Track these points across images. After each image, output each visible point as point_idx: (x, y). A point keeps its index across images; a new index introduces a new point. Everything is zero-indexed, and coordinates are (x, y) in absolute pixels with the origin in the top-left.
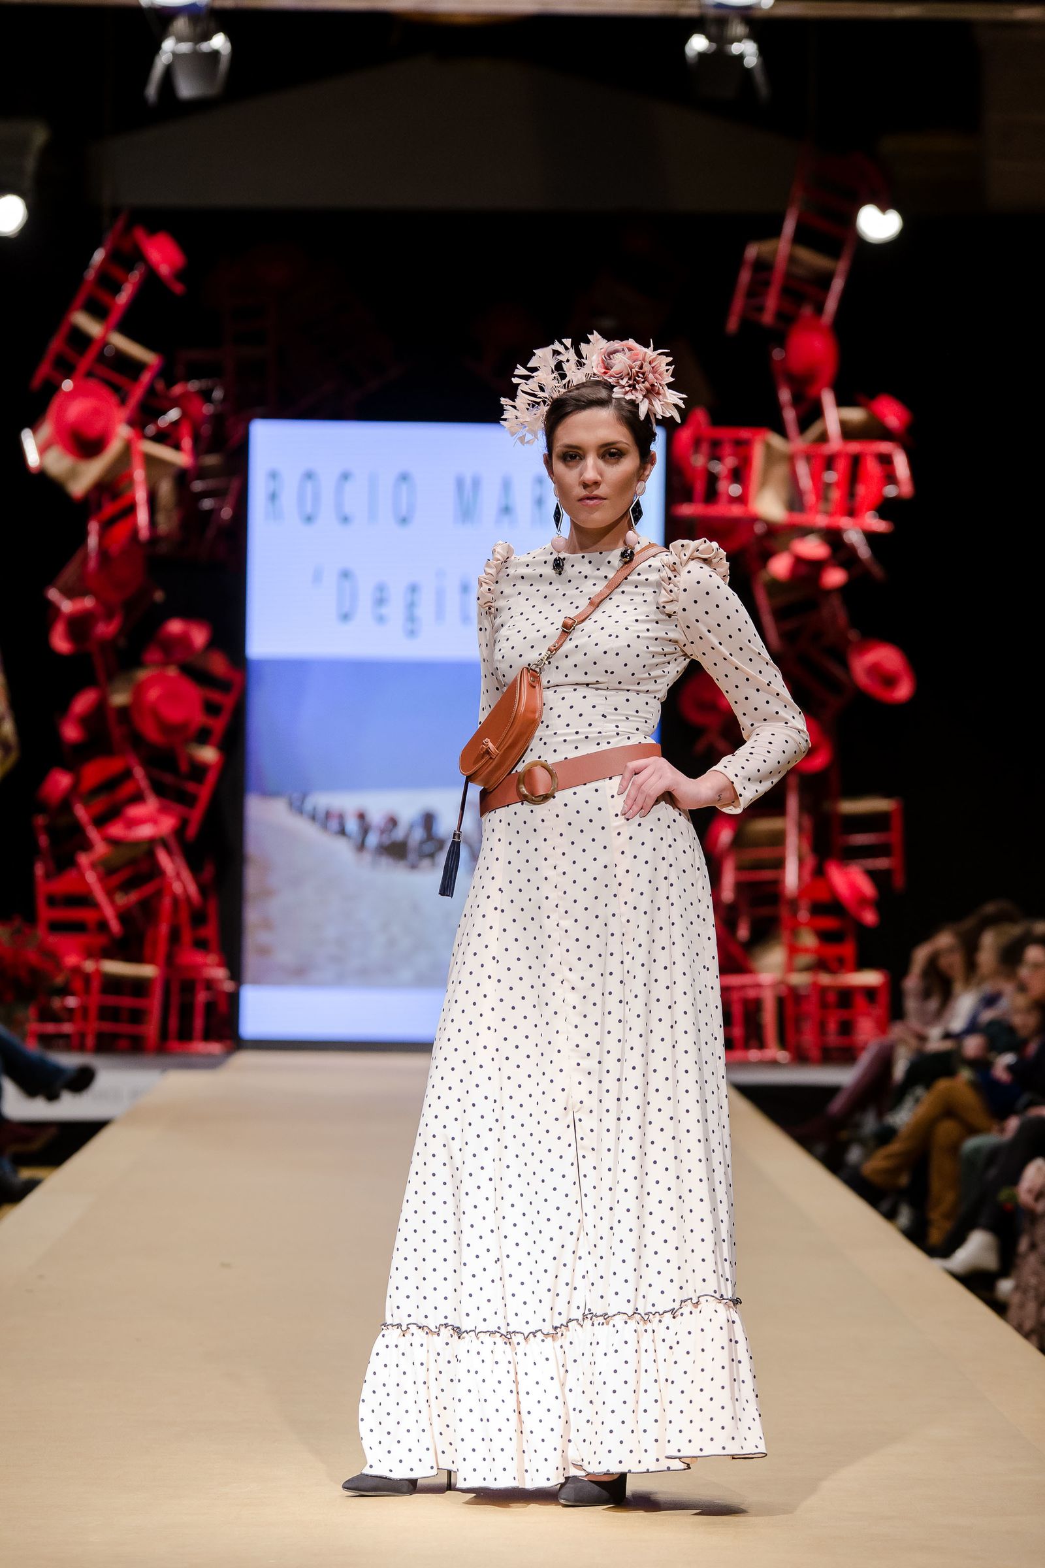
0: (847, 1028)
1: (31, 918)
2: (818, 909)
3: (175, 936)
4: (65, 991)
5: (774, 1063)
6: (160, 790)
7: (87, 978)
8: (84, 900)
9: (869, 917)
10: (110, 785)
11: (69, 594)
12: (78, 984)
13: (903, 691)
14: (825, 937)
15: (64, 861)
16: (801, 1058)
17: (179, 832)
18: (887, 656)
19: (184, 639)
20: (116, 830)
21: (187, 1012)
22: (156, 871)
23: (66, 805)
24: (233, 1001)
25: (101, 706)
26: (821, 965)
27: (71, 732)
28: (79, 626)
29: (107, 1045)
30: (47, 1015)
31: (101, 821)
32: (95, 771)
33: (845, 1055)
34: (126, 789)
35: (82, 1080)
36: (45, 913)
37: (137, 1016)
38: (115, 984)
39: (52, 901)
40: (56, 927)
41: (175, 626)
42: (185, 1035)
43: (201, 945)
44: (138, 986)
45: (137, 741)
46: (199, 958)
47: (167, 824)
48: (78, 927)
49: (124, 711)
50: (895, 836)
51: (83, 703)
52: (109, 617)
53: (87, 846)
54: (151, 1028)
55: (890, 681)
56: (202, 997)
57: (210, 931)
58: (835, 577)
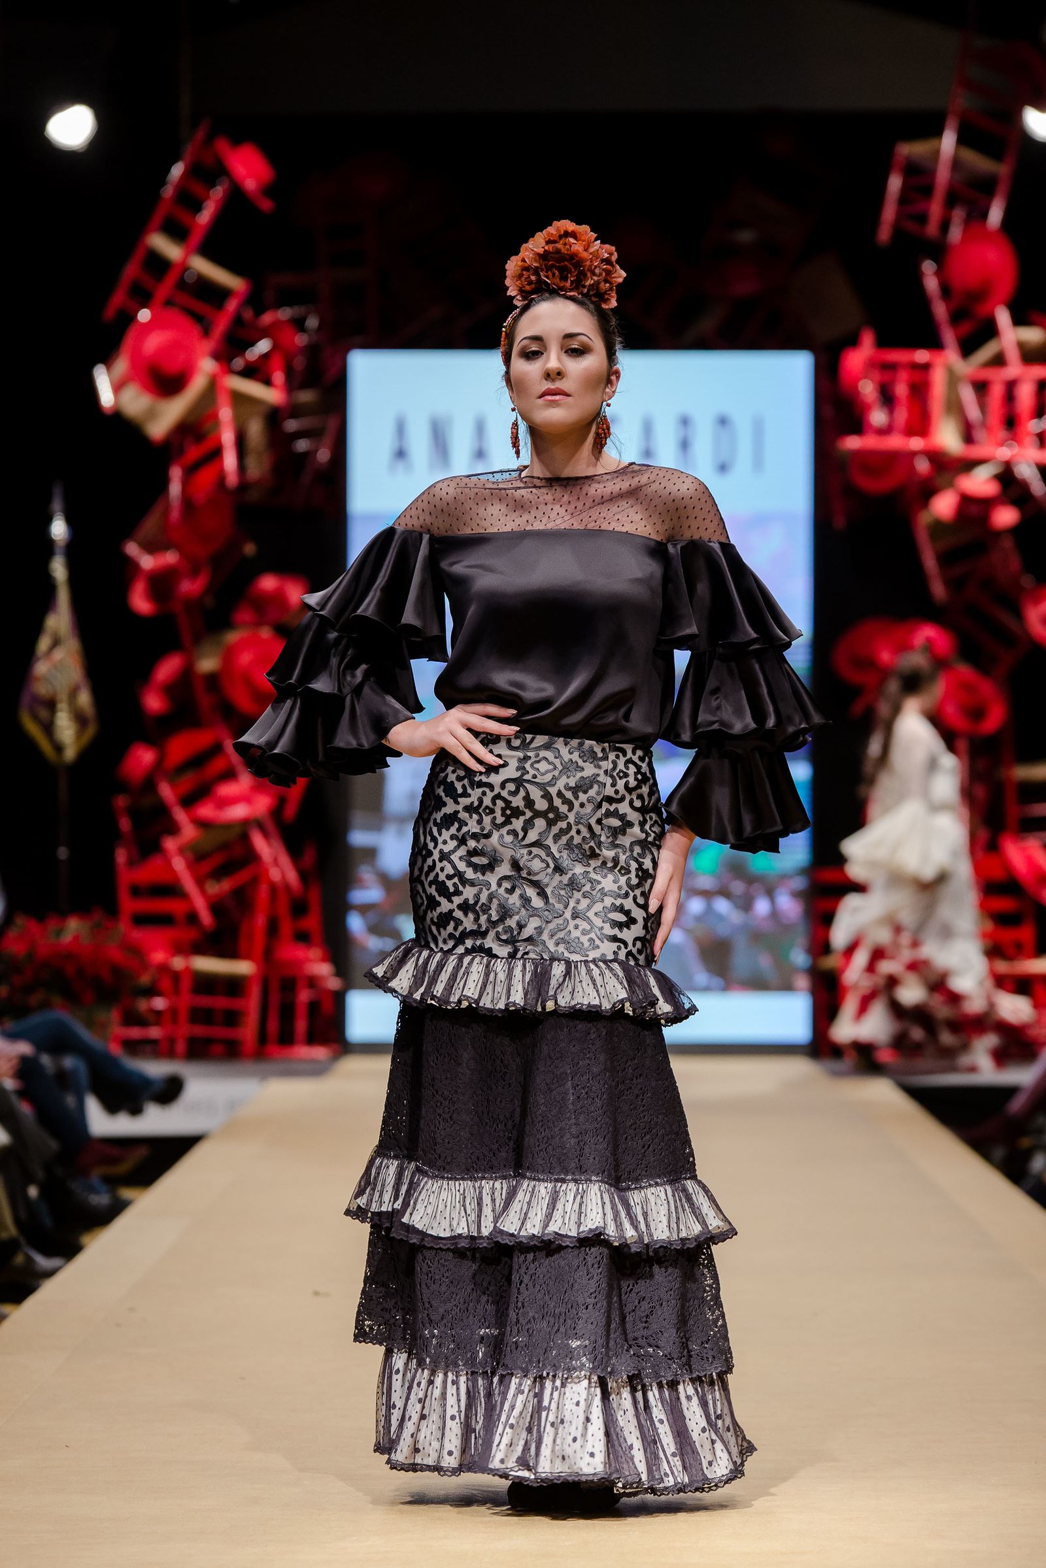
1: (112, 910)
2: (992, 889)
3: (273, 928)
4: (151, 992)
7: (176, 976)
8: (172, 889)
10: (198, 761)
11: (151, 547)
12: (166, 984)
14: (1002, 920)
15: (148, 847)
17: (276, 812)
20: (206, 811)
21: (287, 1012)
22: (252, 856)
23: (149, 785)
24: (338, 1002)
25: (187, 672)
26: (997, 951)
27: (153, 702)
28: (160, 583)
29: (200, 1051)
30: (132, 1018)
31: (189, 801)
32: (182, 746)
34: (217, 765)
35: (169, 1092)
36: (128, 905)
37: (232, 1018)
38: (207, 983)
39: (136, 891)
40: (140, 920)
41: (268, 583)
42: (287, 1039)
43: (303, 937)
44: (233, 986)
45: (227, 712)
46: (300, 952)
47: (262, 804)
48: (164, 920)
49: (212, 680)
51: (167, 669)
52: (194, 573)
53: (173, 829)
54: (248, 1031)
56: (304, 996)
57: (312, 922)
58: (1006, 517)
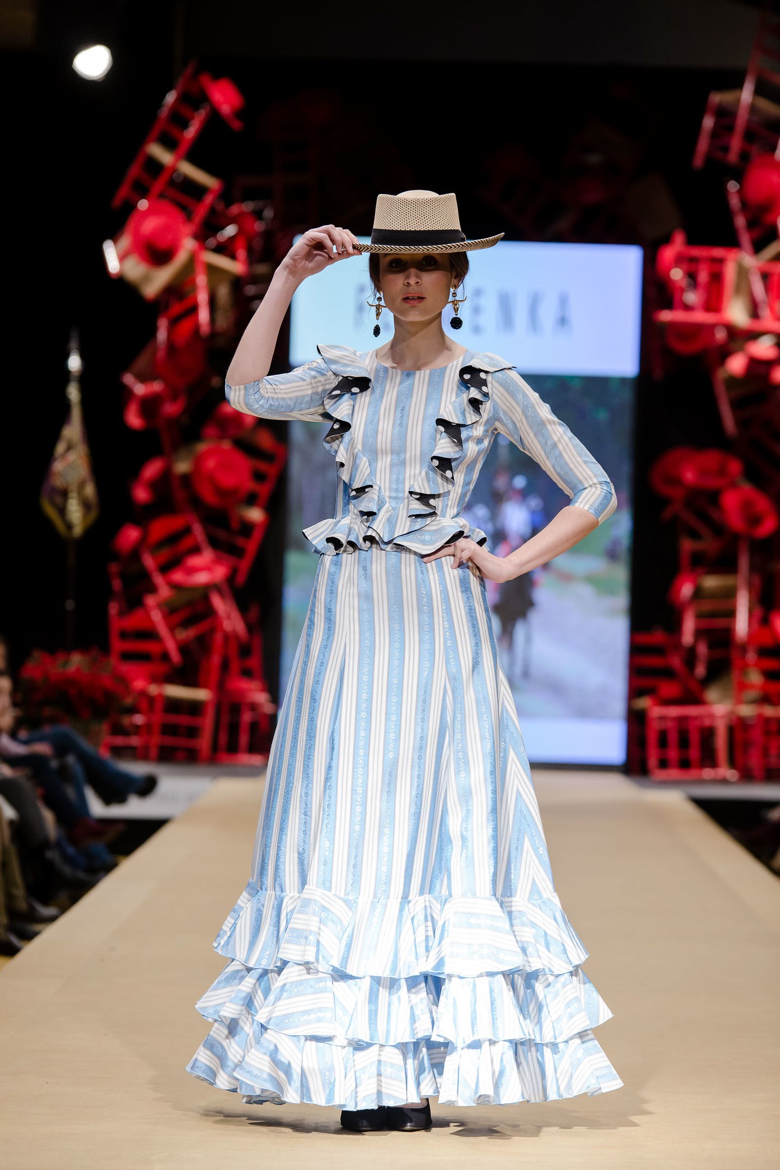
2: (765, 652)
3: (225, 666)
4: (133, 710)
5: (724, 781)
6: (215, 544)
7: (151, 700)
8: (150, 634)
10: (174, 539)
11: (143, 378)
12: (144, 705)
14: (769, 675)
15: (134, 601)
16: (747, 776)
17: (230, 579)
19: (238, 418)
20: (178, 576)
21: (234, 729)
22: (210, 612)
23: (135, 555)
24: (270, 720)
25: (167, 473)
26: (766, 699)
27: (141, 494)
28: (149, 406)
29: (168, 756)
30: (118, 730)
31: (166, 569)
32: (161, 527)
34: (186, 543)
35: (147, 787)
36: (118, 645)
37: (193, 732)
38: (175, 705)
39: (124, 635)
40: (127, 657)
42: (233, 749)
43: (247, 673)
44: (193, 708)
45: (196, 502)
46: (245, 685)
47: (220, 573)
48: (143, 657)
49: (186, 479)
51: (152, 469)
52: (174, 398)
53: (153, 589)
54: (204, 742)
56: (247, 717)
57: (255, 662)
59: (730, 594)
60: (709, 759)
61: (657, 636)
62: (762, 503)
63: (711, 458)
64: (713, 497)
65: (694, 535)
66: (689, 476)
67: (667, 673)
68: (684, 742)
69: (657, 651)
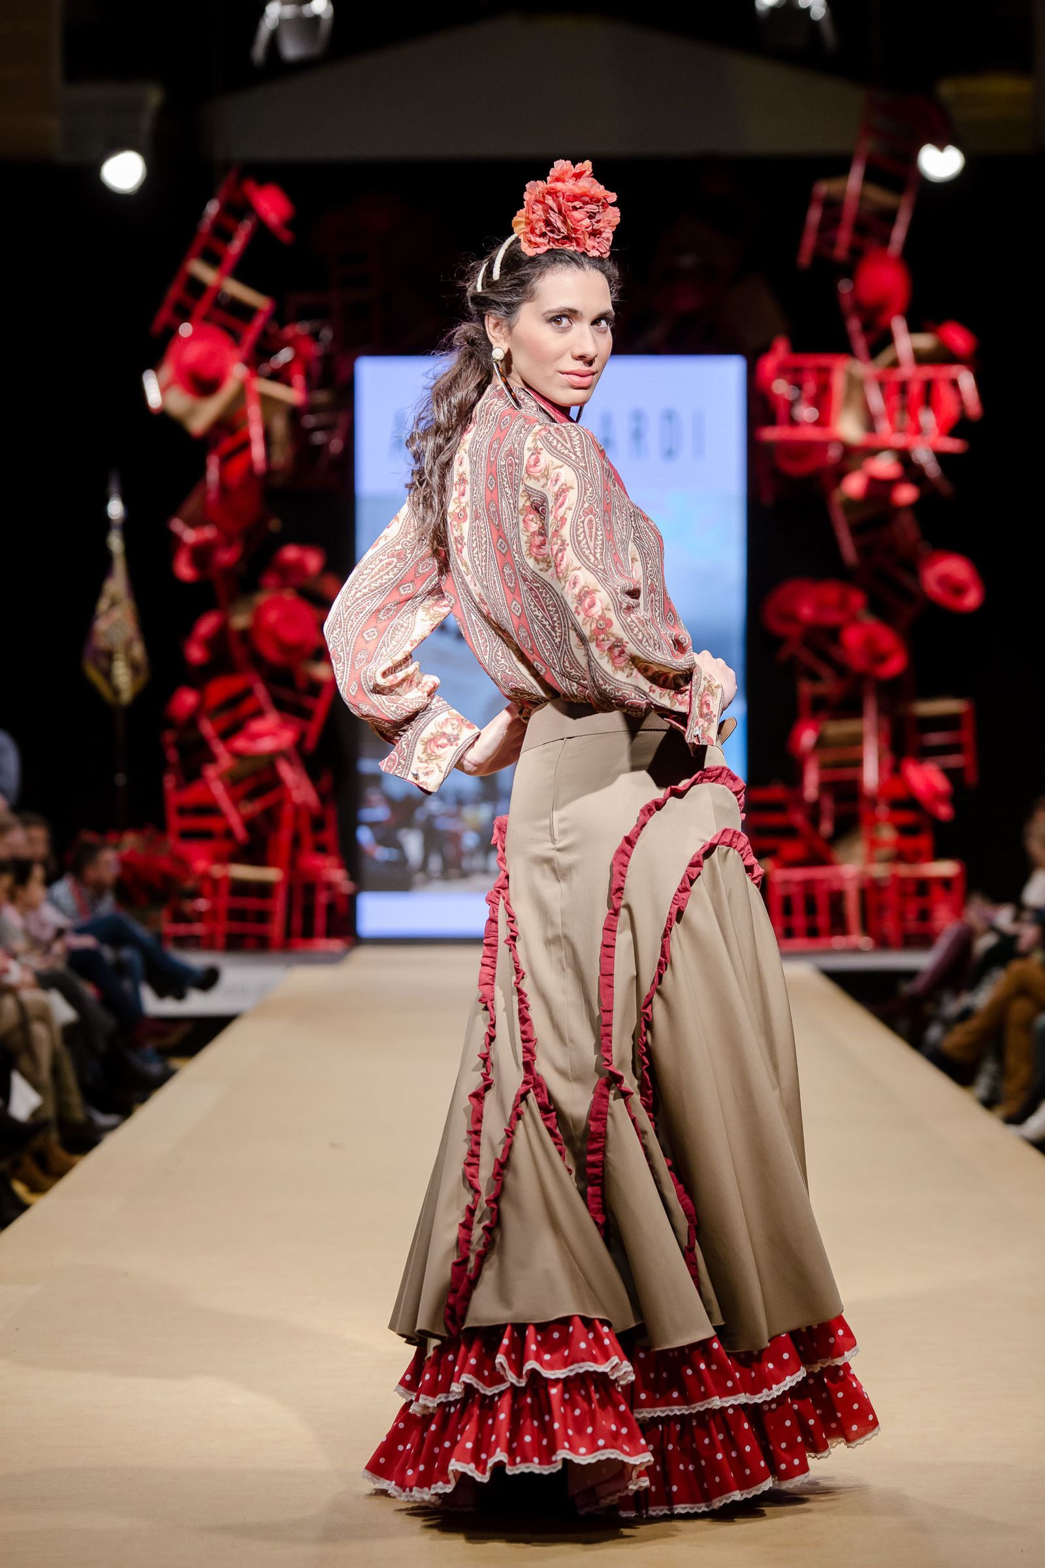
0: (925, 915)
1: (161, 826)
2: (897, 805)
3: (296, 841)
4: (195, 894)
5: (856, 950)
6: (280, 705)
7: (215, 883)
8: (211, 809)
9: (944, 811)
10: (234, 702)
11: (192, 523)
12: (207, 888)
13: (972, 599)
14: (904, 831)
15: (192, 773)
16: (882, 943)
17: (299, 745)
18: (956, 567)
19: (300, 565)
20: (240, 744)
21: (309, 912)
22: (277, 782)
23: (192, 722)
24: (350, 903)
25: (224, 628)
26: (900, 857)
27: (196, 653)
28: (201, 554)
29: (236, 944)
30: (179, 917)
31: (226, 735)
32: (220, 689)
33: (922, 940)
34: (248, 706)
35: (208, 980)
36: (176, 823)
37: (263, 917)
38: (242, 888)
39: (183, 811)
40: (187, 835)
41: (291, 553)
42: (308, 934)
43: (321, 849)
44: (263, 889)
45: (257, 660)
46: (319, 861)
47: (286, 738)
48: (204, 835)
49: (245, 635)
50: (967, 736)
51: (207, 625)
52: (229, 545)
53: (213, 759)
54: (276, 928)
55: (959, 590)
56: (323, 898)
57: (329, 836)
58: (906, 494)
59: (857, 741)
60: (839, 926)
61: (776, 792)
62: (887, 639)
63: (830, 592)
64: (833, 634)
65: (814, 677)
66: (806, 611)
67: (789, 832)
68: (811, 908)
69: (778, 807)
